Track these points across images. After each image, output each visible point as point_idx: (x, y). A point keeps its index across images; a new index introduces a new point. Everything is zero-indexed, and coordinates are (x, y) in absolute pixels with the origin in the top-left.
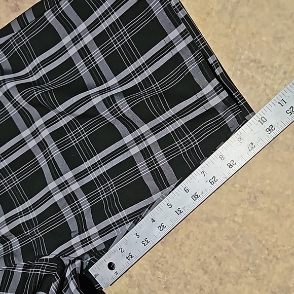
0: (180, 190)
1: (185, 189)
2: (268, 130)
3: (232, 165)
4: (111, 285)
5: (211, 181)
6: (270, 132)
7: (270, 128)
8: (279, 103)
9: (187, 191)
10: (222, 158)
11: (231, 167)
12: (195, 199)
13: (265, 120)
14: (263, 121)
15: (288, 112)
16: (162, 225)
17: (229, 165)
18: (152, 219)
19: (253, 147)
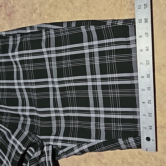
0: (140, 80)
2: (146, 22)
3: (148, 49)
4: (157, 150)
5: (147, 64)
7: (146, 20)
8: (139, 9)
9: (143, 77)
10: (141, 50)
11: (148, 50)
12: (149, 77)
13: (141, 20)
14: (140, 21)
15: (145, 8)
16: (149, 101)
17: (147, 50)
18: (143, 103)
19: (147, 33)
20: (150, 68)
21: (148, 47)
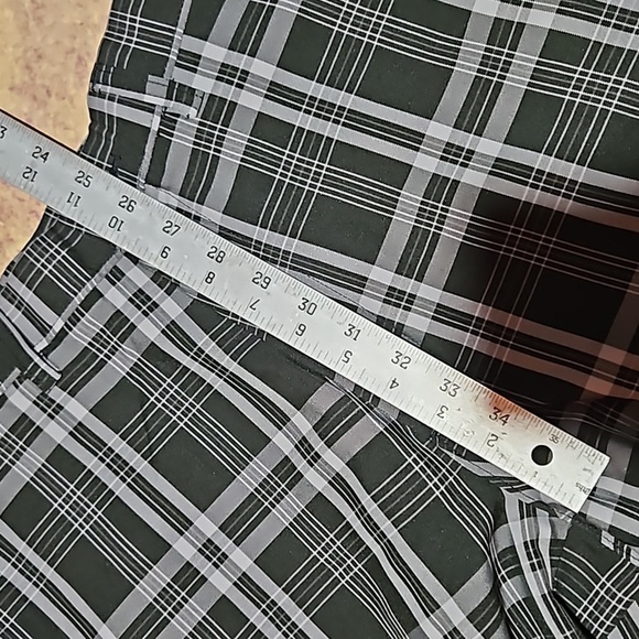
1: (300, 332)
2: (130, 208)
3: (217, 254)
6: (133, 204)
7: (126, 204)
8: (75, 205)
9: (302, 328)
10: (210, 278)
12: (313, 306)
14: (116, 224)
15: (87, 183)
17: (219, 259)
18: (391, 387)
19: (169, 224)
20: (286, 284)
21: (214, 250)
